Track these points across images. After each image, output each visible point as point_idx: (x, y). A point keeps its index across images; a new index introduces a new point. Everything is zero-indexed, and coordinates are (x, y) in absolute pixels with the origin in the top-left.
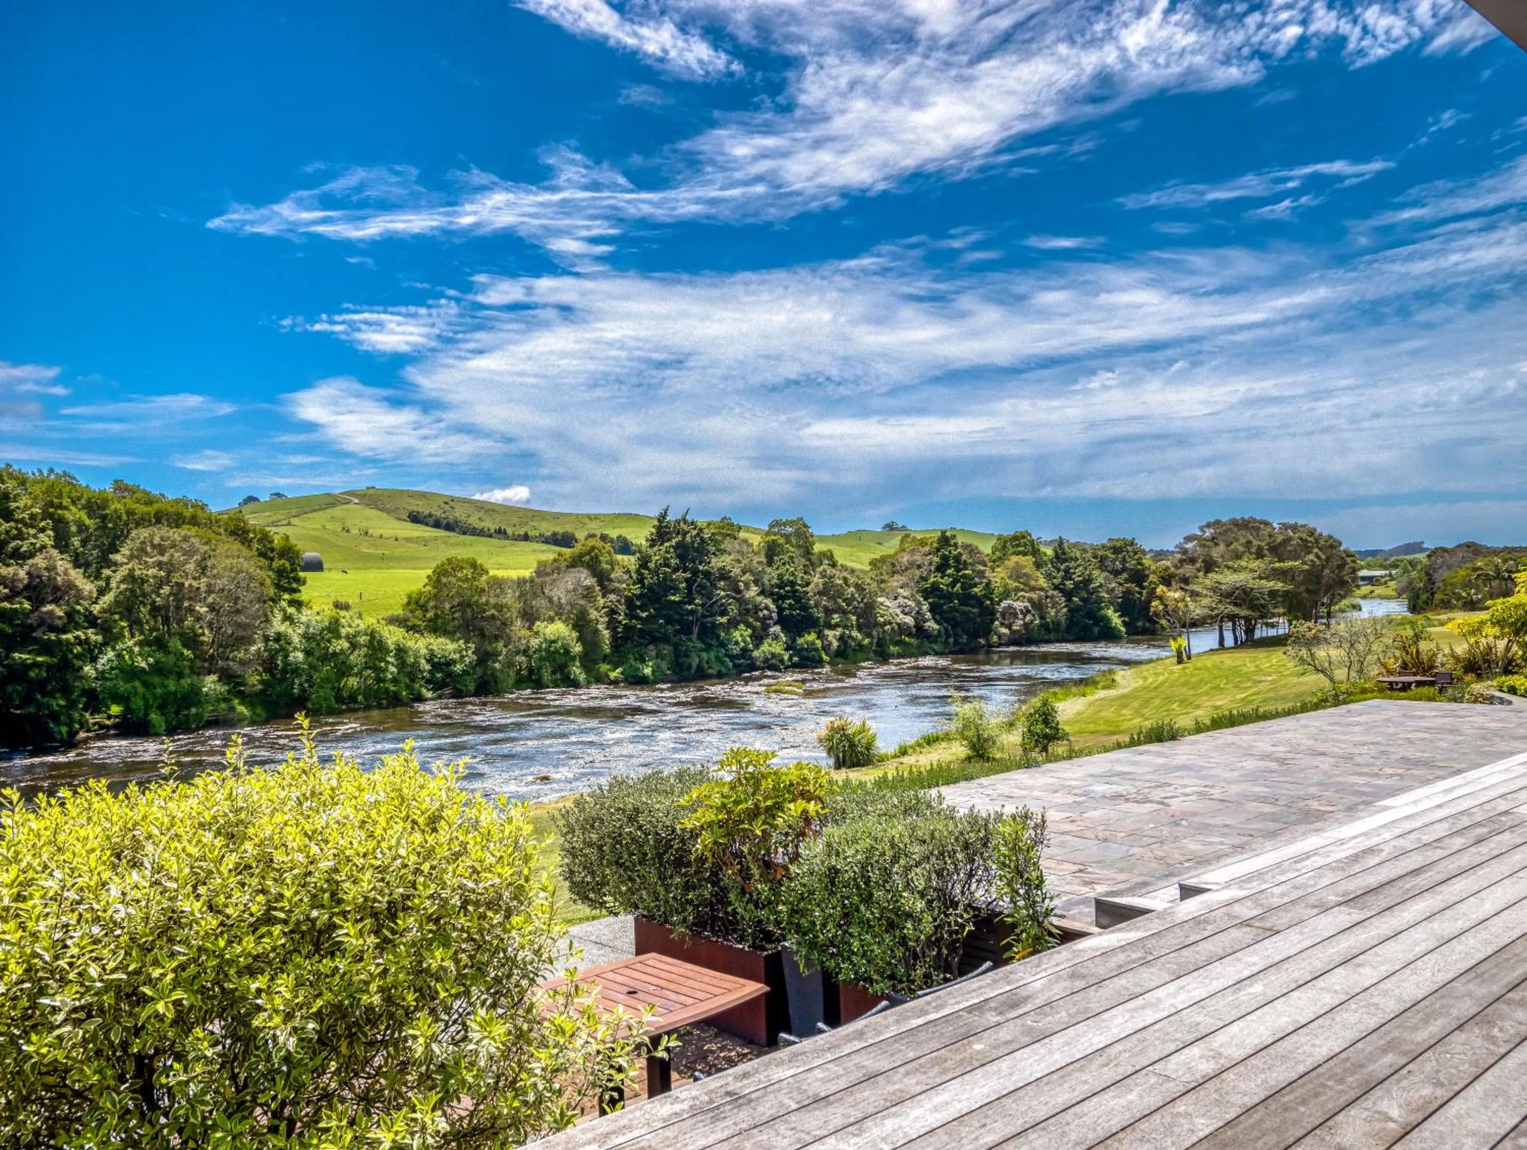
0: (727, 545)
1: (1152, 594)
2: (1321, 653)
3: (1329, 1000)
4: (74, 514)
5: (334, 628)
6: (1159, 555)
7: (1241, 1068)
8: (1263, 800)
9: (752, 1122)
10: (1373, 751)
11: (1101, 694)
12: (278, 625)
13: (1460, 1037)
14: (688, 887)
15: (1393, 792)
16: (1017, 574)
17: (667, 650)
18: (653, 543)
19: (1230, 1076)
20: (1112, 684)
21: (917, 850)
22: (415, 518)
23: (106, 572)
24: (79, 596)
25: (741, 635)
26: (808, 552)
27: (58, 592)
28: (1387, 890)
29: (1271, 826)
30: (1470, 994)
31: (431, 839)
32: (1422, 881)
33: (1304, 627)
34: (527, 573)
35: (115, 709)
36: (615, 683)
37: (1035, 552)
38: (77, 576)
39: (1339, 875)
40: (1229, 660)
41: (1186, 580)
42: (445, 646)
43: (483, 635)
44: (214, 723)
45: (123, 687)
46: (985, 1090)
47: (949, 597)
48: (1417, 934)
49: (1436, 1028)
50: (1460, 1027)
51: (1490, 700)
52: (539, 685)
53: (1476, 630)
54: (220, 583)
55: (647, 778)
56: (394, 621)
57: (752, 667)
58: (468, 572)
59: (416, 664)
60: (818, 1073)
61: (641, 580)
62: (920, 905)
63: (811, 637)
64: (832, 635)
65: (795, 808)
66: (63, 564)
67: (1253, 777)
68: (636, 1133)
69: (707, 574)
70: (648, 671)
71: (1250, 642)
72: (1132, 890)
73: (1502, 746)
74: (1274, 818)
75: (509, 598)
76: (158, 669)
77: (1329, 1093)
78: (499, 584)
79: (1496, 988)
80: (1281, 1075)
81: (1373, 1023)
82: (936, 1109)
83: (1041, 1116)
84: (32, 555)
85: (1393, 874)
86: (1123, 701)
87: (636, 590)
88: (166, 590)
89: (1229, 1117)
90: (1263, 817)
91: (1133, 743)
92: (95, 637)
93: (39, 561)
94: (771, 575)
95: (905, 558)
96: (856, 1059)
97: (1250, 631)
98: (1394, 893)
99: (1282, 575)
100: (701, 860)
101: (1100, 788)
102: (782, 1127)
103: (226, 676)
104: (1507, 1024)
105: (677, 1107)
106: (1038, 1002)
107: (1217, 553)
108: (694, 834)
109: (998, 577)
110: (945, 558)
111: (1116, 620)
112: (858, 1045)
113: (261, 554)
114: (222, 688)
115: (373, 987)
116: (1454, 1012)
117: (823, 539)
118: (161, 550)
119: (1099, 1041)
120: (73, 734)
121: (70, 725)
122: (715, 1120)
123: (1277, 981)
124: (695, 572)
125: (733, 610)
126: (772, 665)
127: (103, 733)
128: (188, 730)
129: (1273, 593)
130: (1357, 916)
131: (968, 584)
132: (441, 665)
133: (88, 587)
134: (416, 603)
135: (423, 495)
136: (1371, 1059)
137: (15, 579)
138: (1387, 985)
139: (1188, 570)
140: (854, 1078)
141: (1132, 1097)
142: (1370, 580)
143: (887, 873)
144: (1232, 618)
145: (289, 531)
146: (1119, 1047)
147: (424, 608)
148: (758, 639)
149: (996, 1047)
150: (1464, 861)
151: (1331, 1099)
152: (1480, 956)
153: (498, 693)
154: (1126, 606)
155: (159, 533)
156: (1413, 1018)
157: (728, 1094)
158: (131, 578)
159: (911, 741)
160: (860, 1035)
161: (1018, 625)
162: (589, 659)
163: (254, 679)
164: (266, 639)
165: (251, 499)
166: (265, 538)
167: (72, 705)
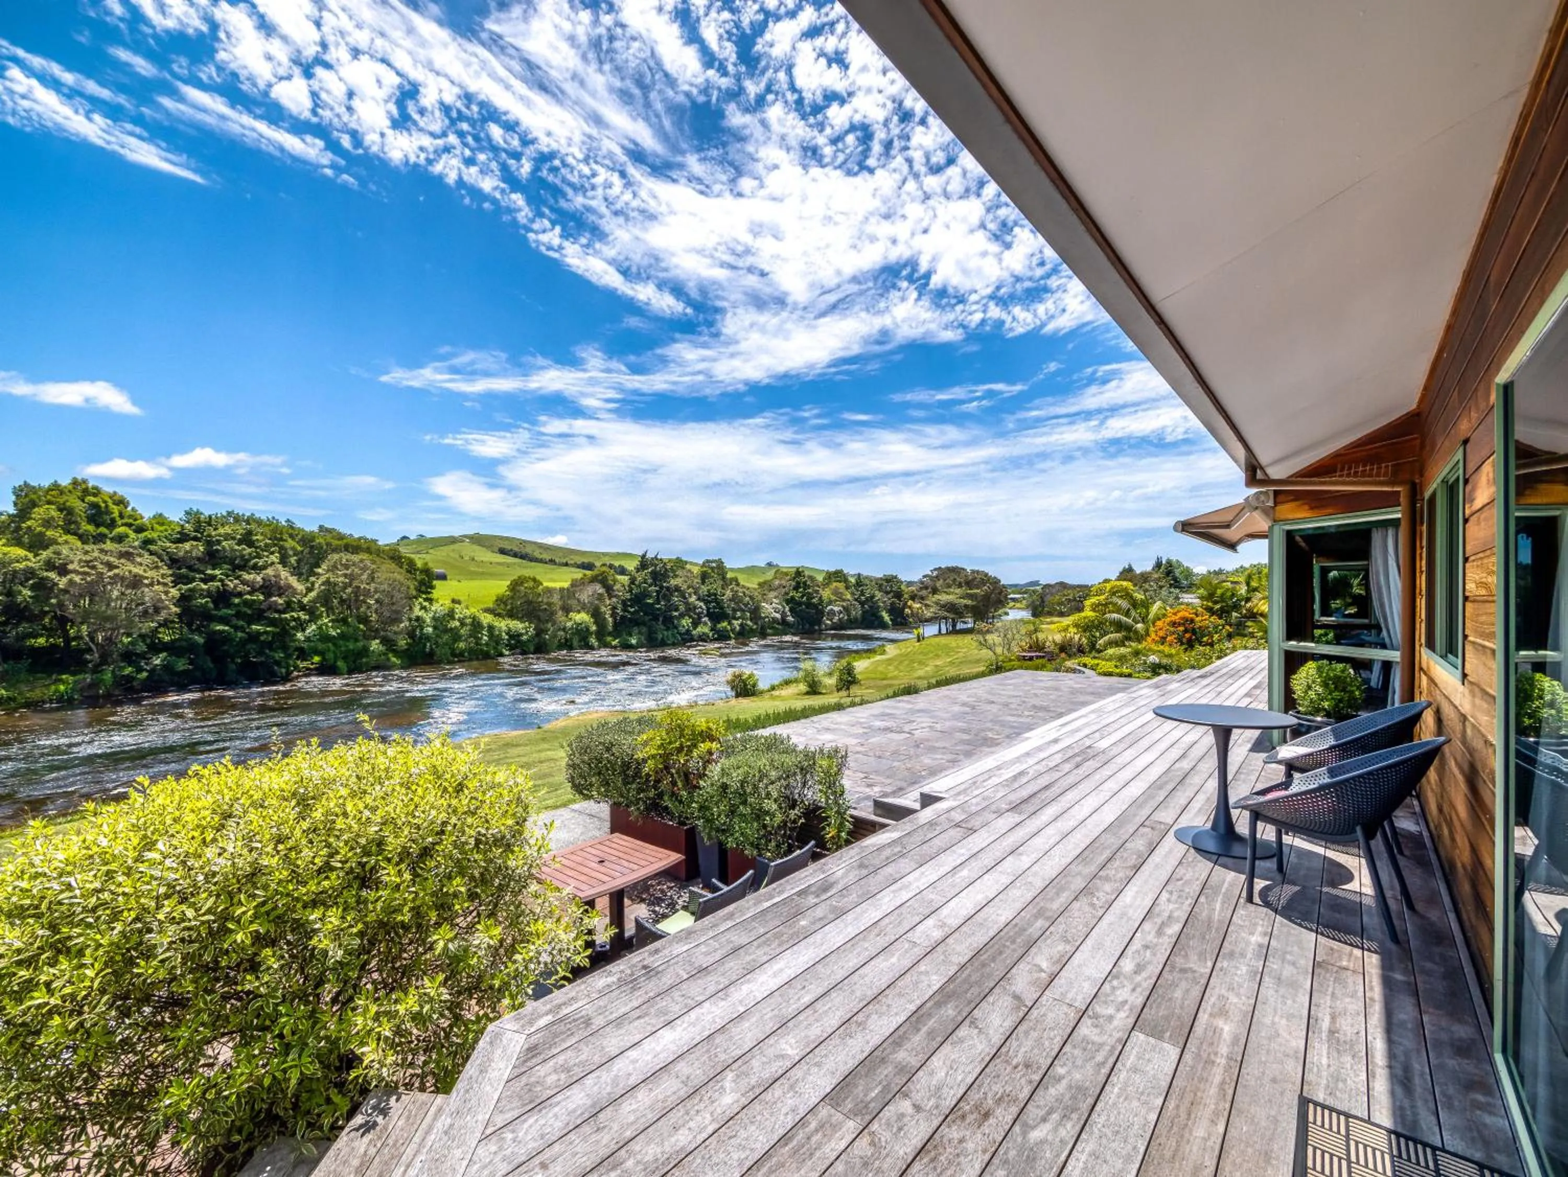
0: (679, 572)
1: (905, 605)
2: (989, 637)
3: (1005, 880)
4: (290, 543)
5: (451, 615)
6: (910, 584)
7: (956, 935)
8: (964, 731)
9: (657, 991)
10: (1018, 700)
11: (878, 658)
12: (417, 612)
13: (1076, 905)
14: (640, 790)
15: (1030, 728)
16: (836, 592)
17: (644, 630)
18: (638, 570)
19: (950, 941)
20: (884, 652)
21: (773, 774)
22: (502, 552)
23: (312, 579)
24: (295, 592)
25: (686, 622)
26: (724, 578)
27: (281, 590)
28: (1033, 800)
29: (968, 748)
30: (1079, 873)
31: (454, 802)
32: (1050, 794)
33: (982, 625)
34: (566, 585)
35: (317, 659)
36: (615, 647)
37: (846, 581)
38: (293, 581)
39: (1007, 790)
40: (943, 640)
41: (922, 598)
42: (517, 625)
43: (539, 619)
44: (377, 668)
45: (320, 646)
46: (806, 958)
47: (800, 604)
48: (1050, 831)
49: (1065, 897)
50: (1076, 898)
51: (1074, 671)
52: (570, 648)
53: (1065, 630)
54: (382, 587)
55: (620, 722)
56: (487, 610)
57: (692, 640)
58: (531, 584)
59: (500, 635)
60: (703, 948)
61: (631, 591)
62: (775, 807)
63: (725, 624)
64: (736, 623)
65: (704, 747)
66: (284, 573)
67: (956, 717)
68: (580, 1004)
69: (668, 588)
70: (634, 642)
71: (955, 632)
72: (894, 793)
73: (1082, 698)
74: (968, 743)
75: (556, 599)
76: (342, 636)
77: (1008, 952)
78: (549, 591)
79: (1093, 868)
80: (980, 939)
81: (1029, 896)
82: (775, 975)
83: (839, 977)
84: (265, 567)
85: (1036, 789)
86: (890, 661)
87: (628, 596)
88: (349, 590)
89: (951, 973)
90: (963, 742)
91: (895, 695)
92: (303, 616)
93: (270, 571)
94: (704, 589)
95: (777, 582)
96: (728, 935)
97: (954, 626)
98: (1036, 801)
99: (970, 596)
100: (648, 775)
101: (878, 724)
102: (676, 994)
103: (385, 641)
104: (1101, 894)
105: (610, 980)
106: (840, 887)
107: (939, 584)
108: (645, 761)
109: (826, 594)
110: (798, 583)
111: (886, 617)
112: (730, 924)
113: (409, 572)
114: (381, 648)
115: (406, 909)
116: (1073, 887)
117: (732, 570)
118: (346, 567)
119: (877, 915)
120: (289, 673)
121: (287, 668)
122: (634, 989)
123: (975, 867)
124: (662, 587)
125: (682, 608)
126: (703, 638)
127: (308, 673)
128: (361, 672)
129: (966, 606)
130: (1018, 818)
131: (810, 597)
132: (514, 636)
133: (300, 587)
134: (500, 600)
135: (507, 538)
136: (1030, 924)
137: (254, 582)
138: (1035, 868)
139: (924, 593)
140: (723, 952)
141: (894, 960)
142: (1013, 600)
143: (755, 787)
144: (946, 618)
145: (428, 557)
146: (887, 920)
147: (505, 604)
148: (696, 624)
149: (813, 923)
150: (1071, 779)
151: (1009, 955)
152: (1084, 846)
153: (548, 652)
154: (894, 611)
155: (345, 557)
156: (1051, 892)
157: (645, 967)
158: (327, 582)
159: (776, 683)
160: (731, 916)
161: (836, 619)
162: (601, 634)
163: (402, 643)
164: (410, 620)
165: (404, 538)
166: (411, 563)
167: (289, 656)
